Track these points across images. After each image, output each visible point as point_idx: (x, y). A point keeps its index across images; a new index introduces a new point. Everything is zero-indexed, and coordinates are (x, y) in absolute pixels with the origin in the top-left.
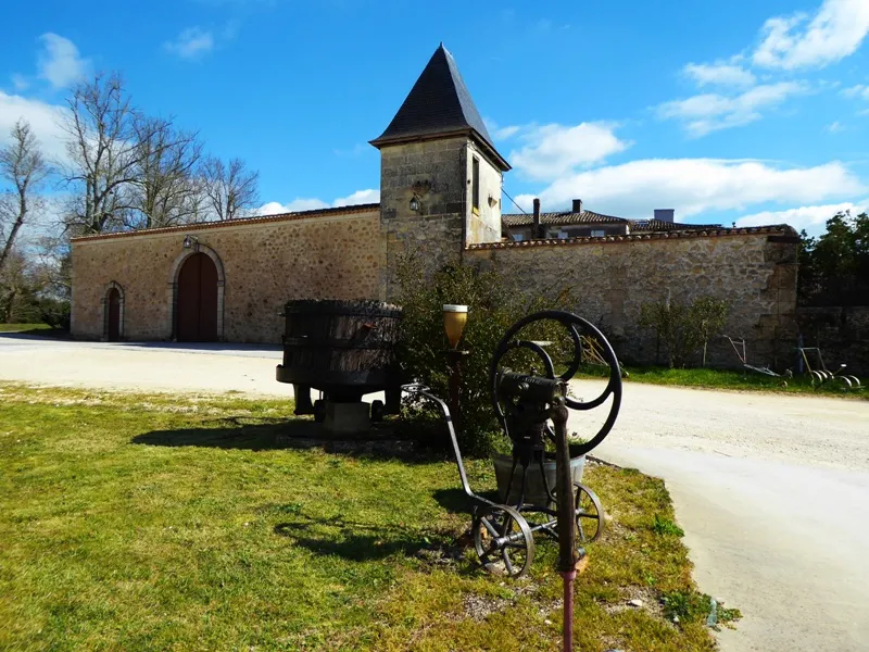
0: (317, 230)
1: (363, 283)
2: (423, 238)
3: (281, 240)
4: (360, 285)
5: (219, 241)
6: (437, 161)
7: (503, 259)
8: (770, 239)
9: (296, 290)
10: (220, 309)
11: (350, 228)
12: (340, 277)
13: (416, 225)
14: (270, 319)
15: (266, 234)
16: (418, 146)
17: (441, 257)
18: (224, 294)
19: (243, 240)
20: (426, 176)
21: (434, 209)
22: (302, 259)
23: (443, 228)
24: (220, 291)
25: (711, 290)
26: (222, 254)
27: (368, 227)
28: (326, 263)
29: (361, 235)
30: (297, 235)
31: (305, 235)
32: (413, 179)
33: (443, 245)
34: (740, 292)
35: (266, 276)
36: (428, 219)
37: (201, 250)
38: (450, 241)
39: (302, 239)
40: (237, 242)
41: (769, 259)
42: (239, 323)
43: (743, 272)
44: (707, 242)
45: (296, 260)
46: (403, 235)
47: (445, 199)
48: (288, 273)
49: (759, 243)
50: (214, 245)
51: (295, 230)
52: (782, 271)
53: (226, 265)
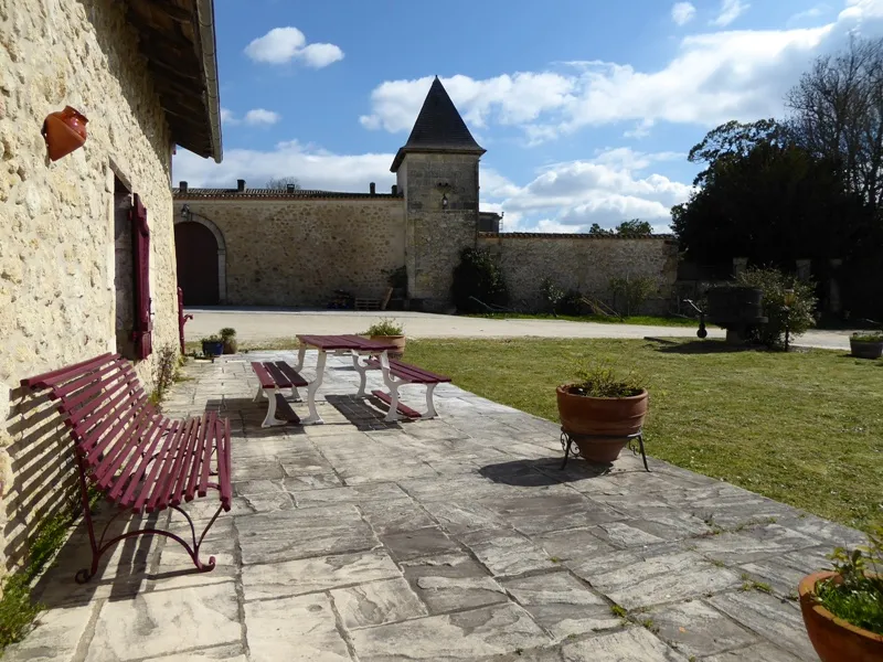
0: (330, 211)
1: (377, 256)
2: (445, 226)
3: (291, 216)
4: (373, 259)
5: (217, 213)
6: (455, 169)
7: (507, 245)
8: (667, 242)
9: (308, 261)
10: (221, 274)
11: (363, 211)
12: (354, 251)
13: (440, 215)
14: (282, 285)
15: (274, 211)
16: (439, 156)
17: (459, 241)
18: (226, 262)
19: (246, 213)
20: (447, 180)
21: (454, 206)
22: (314, 234)
23: (461, 220)
24: (221, 259)
25: (636, 270)
26: (222, 225)
27: (380, 213)
28: (338, 240)
29: (373, 218)
30: (309, 214)
31: (317, 214)
32: (436, 181)
33: (462, 233)
34: (650, 272)
35: (275, 247)
36: (448, 212)
37: (194, 220)
38: (467, 230)
39: (313, 217)
40: (238, 215)
41: (665, 254)
42: (245, 288)
43: (652, 260)
44: (633, 242)
45: (307, 235)
46: (428, 223)
47: (462, 199)
48: (299, 246)
49: (660, 244)
50: (211, 216)
51: (305, 209)
52: (671, 261)
53: (226, 235)
